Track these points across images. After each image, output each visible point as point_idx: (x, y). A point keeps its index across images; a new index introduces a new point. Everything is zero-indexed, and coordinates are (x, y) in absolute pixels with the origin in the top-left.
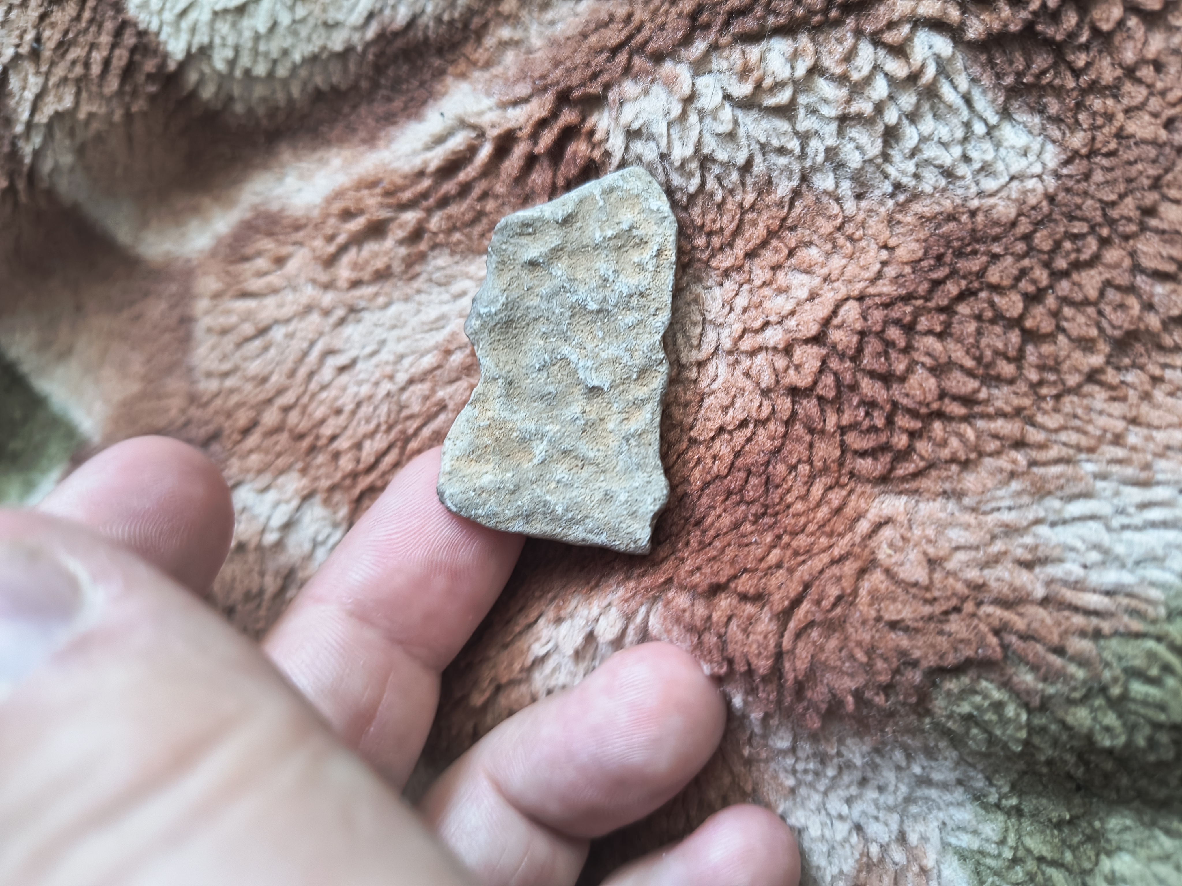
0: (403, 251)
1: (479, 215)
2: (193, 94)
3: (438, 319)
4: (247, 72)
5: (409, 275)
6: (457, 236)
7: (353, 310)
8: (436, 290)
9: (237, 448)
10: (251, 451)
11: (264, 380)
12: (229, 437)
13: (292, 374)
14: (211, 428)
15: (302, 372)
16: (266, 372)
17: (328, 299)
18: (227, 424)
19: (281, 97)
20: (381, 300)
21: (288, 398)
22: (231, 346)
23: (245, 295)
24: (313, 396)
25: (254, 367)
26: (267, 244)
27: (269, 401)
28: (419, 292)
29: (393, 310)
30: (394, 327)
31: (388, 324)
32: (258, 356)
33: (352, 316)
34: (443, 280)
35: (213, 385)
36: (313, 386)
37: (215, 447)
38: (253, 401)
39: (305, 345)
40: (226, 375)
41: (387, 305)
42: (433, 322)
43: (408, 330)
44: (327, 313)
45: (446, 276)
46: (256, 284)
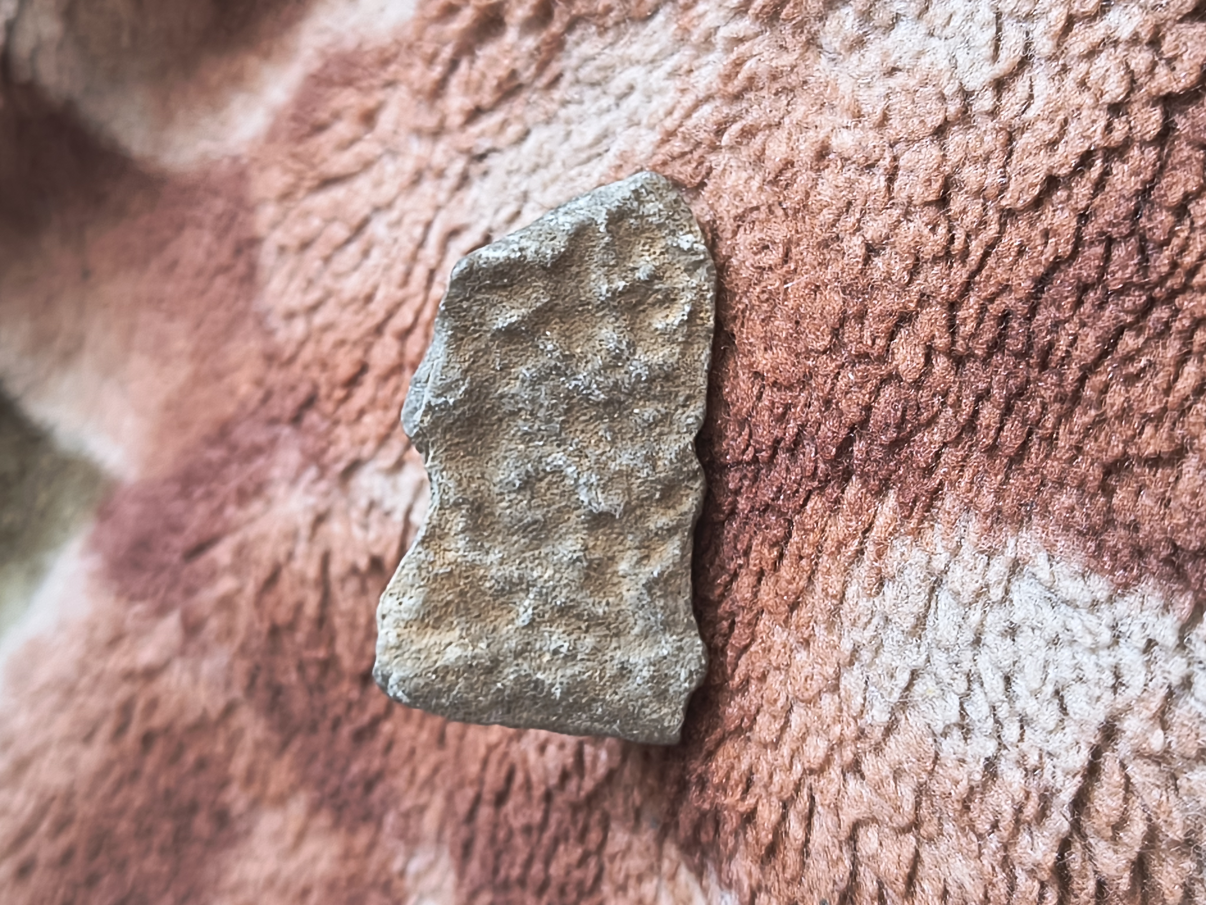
0: (530, 42)
3: (598, 141)
5: (544, 80)
7: (476, 159)
8: (590, 94)
9: (341, 410)
10: (362, 412)
11: (368, 299)
12: (329, 397)
13: (405, 280)
14: (304, 390)
16: (367, 289)
17: (439, 153)
18: (322, 379)
20: (512, 131)
21: (405, 318)
22: (318, 264)
23: (326, 185)
25: (351, 285)
26: (347, 98)
27: (379, 330)
28: (565, 103)
29: (531, 142)
30: (535, 169)
31: (527, 166)
32: (356, 268)
33: (475, 170)
34: (597, 76)
35: (299, 327)
37: (312, 418)
38: (355, 335)
39: (418, 231)
40: (314, 308)
41: (521, 138)
42: (591, 146)
43: (556, 167)
44: (440, 174)
45: (599, 69)
46: (338, 163)
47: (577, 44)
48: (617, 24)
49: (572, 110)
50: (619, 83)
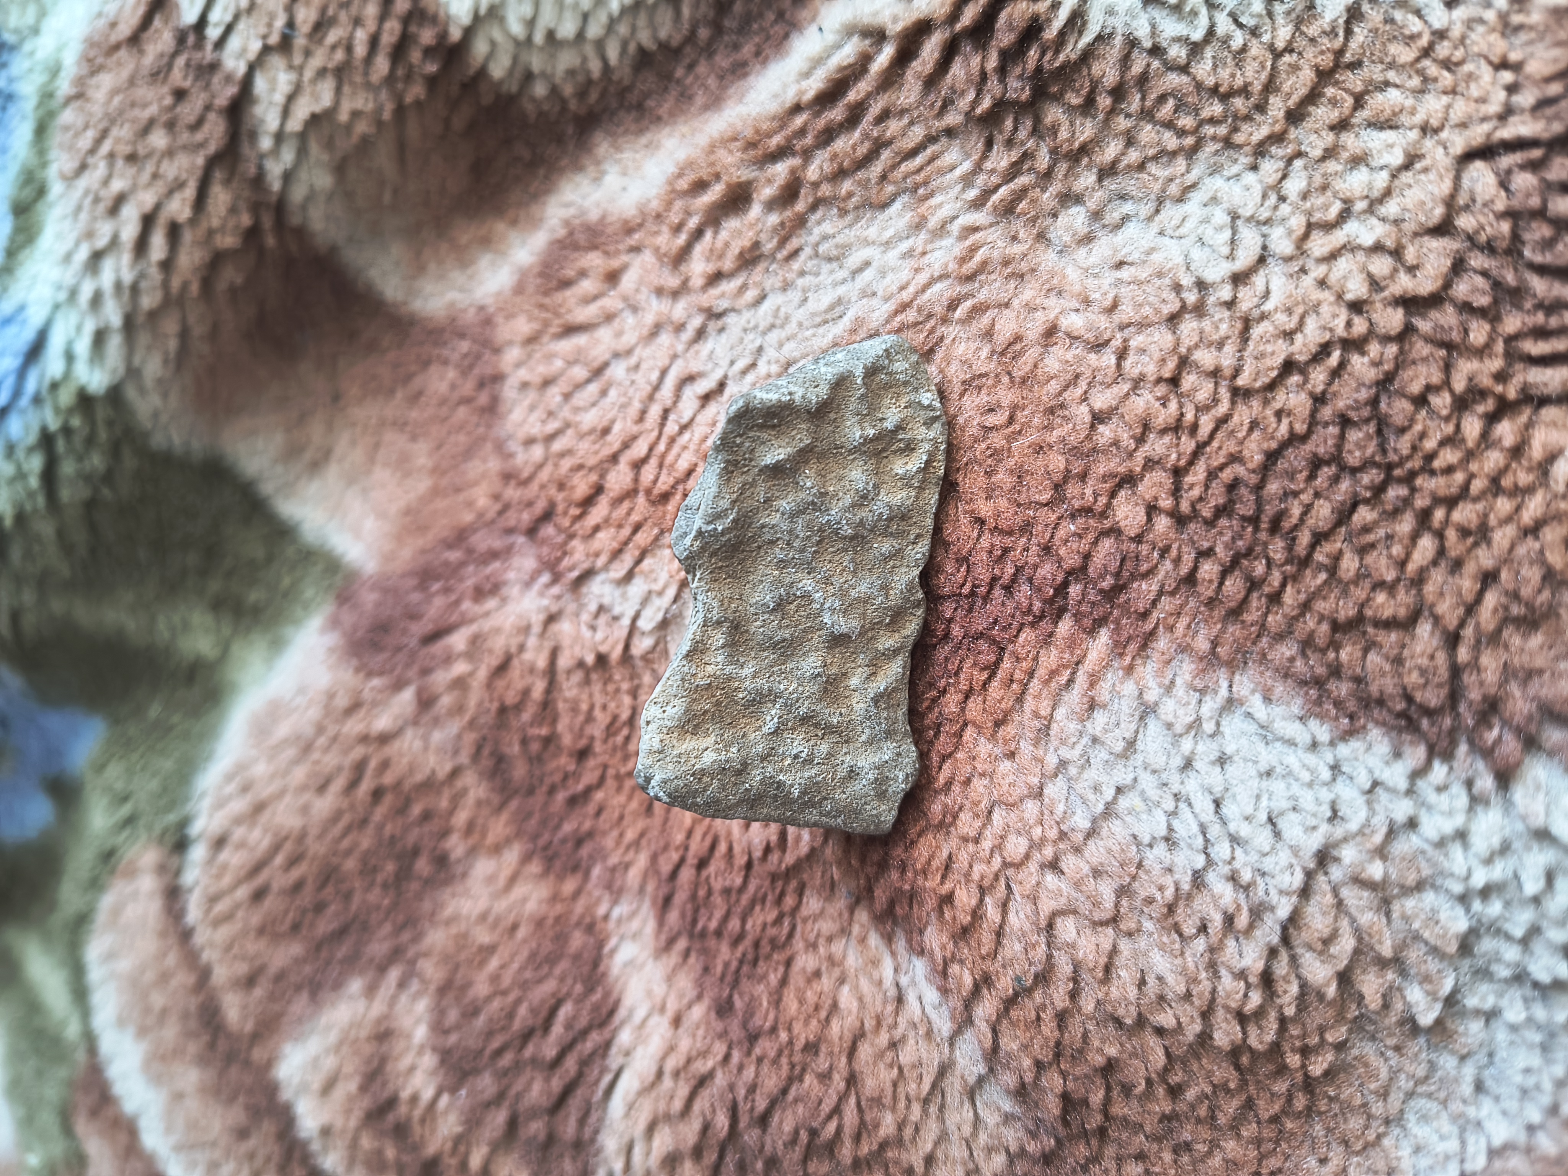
0: (774, 219)
1: (878, 146)
2: (482, 73)
3: (831, 308)
4: (551, 35)
5: (785, 253)
6: (846, 186)
7: (713, 315)
8: (826, 267)
9: (577, 526)
10: (597, 529)
11: (606, 431)
12: (565, 513)
13: (642, 417)
14: (540, 506)
15: (655, 411)
16: (605, 423)
17: (679, 310)
18: (560, 497)
19: (594, 66)
20: (751, 294)
21: (640, 449)
22: (559, 398)
23: (570, 330)
24: (672, 440)
25: (590, 419)
26: (592, 260)
27: (614, 458)
28: (802, 273)
29: (768, 305)
30: (771, 328)
31: (763, 326)
32: (593, 404)
33: (712, 326)
34: (835, 252)
35: (538, 452)
36: (671, 428)
37: (548, 530)
38: (592, 461)
39: (655, 376)
40: (553, 436)
41: (762, 298)
42: (826, 311)
43: (792, 328)
44: (679, 327)
45: (837, 246)
46: (583, 314)
47: (819, 223)
48: (857, 208)
49: (807, 280)
50: (854, 259)
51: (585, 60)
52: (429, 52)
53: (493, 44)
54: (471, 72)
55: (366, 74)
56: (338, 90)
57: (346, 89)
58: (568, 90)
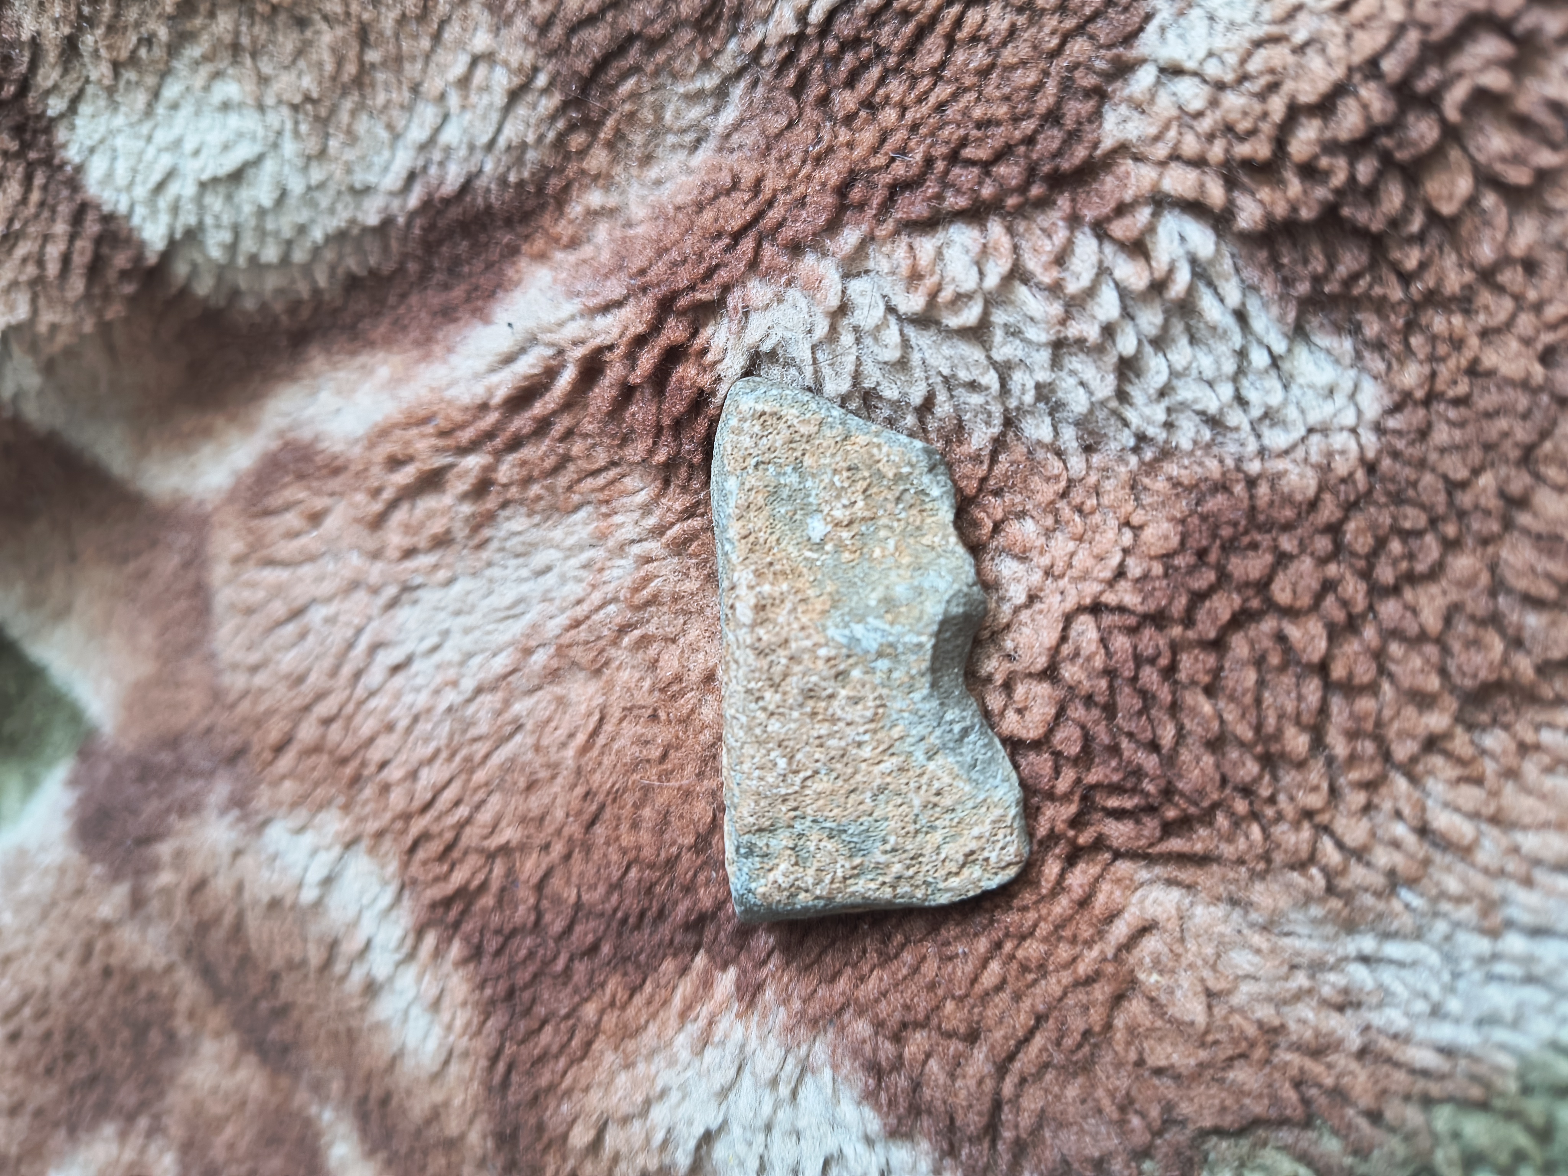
0: (466, 509)
1: (565, 460)
2: (185, 292)
3: (515, 604)
4: (253, 259)
5: (476, 541)
6: (535, 489)
7: (407, 589)
8: (513, 562)
9: (268, 771)
10: (284, 777)
11: (300, 679)
12: (258, 755)
13: (334, 672)
14: (238, 740)
15: (347, 670)
16: (301, 669)
17: (375, 572)
18: (256, 737)
19: (303, 289)
20: (442, 575)
21: (328, 706)
22: (260, 630)
23: (270, 562)
24: (361, 703)
25: (288, 661)
26: (295, 492)
28: (489, 564)
29: (457, 588)
30: (459, 612)
31: (452, 608)
32: (292, 646)
33: (407, 596)
34: (520, 549)
35: (240, 681)
36: (360, 692)
37: (243, 768)
38: (285, 708)
39: (350, 633)
41: (449, 582)
42: (509, 607)
44: (375, 591)
45: (523, 543)
46: (286, 549)
50: (539, 559)
51: (293, 281)
52: (124, 275)
53: (195, 267)
54: (174, 290)
55: (62, 288)
56: (34, 301)
57: (42, 301)
58: (278, 307)
